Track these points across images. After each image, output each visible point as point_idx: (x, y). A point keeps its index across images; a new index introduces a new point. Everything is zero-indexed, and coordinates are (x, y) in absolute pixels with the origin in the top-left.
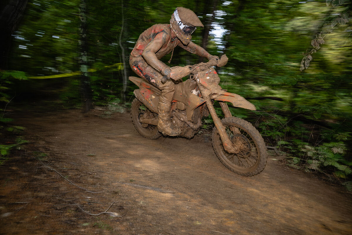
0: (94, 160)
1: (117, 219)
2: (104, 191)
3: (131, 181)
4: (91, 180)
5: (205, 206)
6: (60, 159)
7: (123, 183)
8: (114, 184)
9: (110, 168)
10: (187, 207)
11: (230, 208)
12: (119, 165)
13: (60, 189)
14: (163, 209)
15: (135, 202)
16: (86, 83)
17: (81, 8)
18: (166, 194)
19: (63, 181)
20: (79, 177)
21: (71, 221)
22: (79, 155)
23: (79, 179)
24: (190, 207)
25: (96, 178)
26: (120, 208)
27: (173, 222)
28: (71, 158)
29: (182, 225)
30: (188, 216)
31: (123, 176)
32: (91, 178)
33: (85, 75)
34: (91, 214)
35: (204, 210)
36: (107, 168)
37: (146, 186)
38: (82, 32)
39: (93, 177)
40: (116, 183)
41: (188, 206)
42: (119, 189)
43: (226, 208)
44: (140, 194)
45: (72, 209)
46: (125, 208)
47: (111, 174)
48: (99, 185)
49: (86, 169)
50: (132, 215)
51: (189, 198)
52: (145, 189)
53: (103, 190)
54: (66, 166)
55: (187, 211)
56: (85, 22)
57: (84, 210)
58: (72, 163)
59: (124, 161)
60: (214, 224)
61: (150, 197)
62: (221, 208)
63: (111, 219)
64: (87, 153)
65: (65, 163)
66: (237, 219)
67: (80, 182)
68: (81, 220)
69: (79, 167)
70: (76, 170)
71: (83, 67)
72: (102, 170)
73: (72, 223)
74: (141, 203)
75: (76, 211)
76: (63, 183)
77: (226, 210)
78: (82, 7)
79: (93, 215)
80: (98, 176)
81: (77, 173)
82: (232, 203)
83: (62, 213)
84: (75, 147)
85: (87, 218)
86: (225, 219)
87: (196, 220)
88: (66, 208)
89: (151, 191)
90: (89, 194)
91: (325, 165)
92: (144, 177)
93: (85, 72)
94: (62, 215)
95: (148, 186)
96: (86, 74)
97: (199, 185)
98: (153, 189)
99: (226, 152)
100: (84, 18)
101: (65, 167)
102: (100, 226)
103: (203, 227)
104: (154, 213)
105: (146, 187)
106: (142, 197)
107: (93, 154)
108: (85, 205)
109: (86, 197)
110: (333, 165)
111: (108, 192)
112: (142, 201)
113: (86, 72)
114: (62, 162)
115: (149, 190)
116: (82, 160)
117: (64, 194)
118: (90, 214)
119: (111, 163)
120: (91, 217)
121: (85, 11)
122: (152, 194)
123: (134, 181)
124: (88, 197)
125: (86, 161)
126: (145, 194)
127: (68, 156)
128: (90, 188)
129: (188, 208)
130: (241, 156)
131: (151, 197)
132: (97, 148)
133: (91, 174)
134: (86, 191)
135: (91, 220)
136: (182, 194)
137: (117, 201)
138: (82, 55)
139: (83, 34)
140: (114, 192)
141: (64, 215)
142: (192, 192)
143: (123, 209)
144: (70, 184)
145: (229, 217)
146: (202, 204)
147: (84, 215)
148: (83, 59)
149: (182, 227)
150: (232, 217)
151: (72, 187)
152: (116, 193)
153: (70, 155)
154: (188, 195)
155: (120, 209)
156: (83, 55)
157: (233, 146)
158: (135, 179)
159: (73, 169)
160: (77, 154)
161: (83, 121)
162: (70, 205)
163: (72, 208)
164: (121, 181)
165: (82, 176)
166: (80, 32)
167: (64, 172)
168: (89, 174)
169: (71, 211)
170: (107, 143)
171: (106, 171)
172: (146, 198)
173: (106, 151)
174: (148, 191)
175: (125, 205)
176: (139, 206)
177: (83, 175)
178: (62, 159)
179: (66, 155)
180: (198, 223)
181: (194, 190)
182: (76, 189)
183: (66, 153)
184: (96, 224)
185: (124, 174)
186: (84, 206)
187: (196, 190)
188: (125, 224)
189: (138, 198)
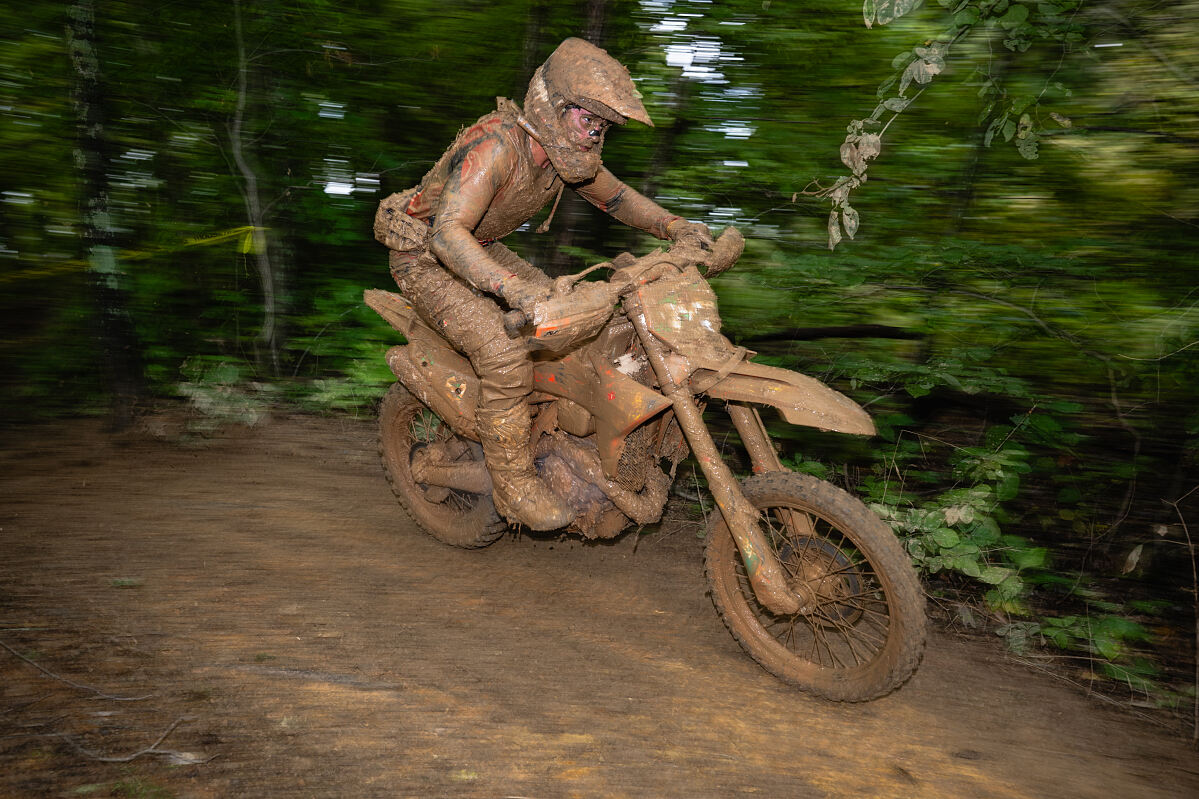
0: (135, 598)
1: (192, 772)
2: (157, 694)
3: (260, 659)
4: (115, 662)
5: (503, 724)
6: (11, 600)
7: (229, 665)
8: (198, 671)
9: (189, 620)
10: (439, 730)
11: (585, 726)
12: (223, 611)
13: (8, 693)
14: (356, 740)
15: (262, 722)
16: (113, 316)
17: (75, 20)
18: (375, 693)
19: (18, 668)
20: (76, 652)
21: (39, 781)
22: (82, 582)
23: (77, 659)
24: (449, 731)
25: (136, 655)
26: (207, 740)
27: (383, 777)
28: (51, 595)
29: (411, 784)
30: (435, 756)
31: (229, 644)
32: (117, 654)
33: (109, 283)
34: (105, 759)
35: (496, 737)
36: (179, 620)
37: (308, 670)
38: (84, 116)
39: (126, 653)
40: (206, 669)
41: (441, 727)
42: (214, 684)
43: (573, 728)
44: (283, 696)
45: (45, 748)
46: (223, 739)
47: (192, 642)
48: (144, 677)
49: (102, 628)
50: (244, 759)
51: (451, 702)
52: (303, 681)
53: (155, 689)
54: (30, 622)
55: (435, 744)
56: (94, 76)
57: (82, 747)
58: (54, 611)
59: (243, 596)
60: (521, 777)
61: (317, 704)
62: (554, 730)
63: (172, 772)
64: (109, 576)
65: (27, 613)
66: (601, 759)
67: (76, 671)
68: (72, 778)
69: (77, 624)
70: (67, 631)
71: (100, 253)
72: (159, 628)
73: (44, 787)
74: (283, 724)
75: (58, 751)
76: (18, 674)
77: (572, 733)
78: (81, 17)
79: (114, 762)
80: (144, 649)
81: (67, 642)
82: (596, 713)
83: (10, 761)
84: (69, 559)
85: (92, 769)
86: (558, 763)
87: (461, 768)
88: (24, 746)
89: (325, 688)
90: (105, 703)
91: (934, 569)
92: (309, 644)
93: (109, 274)
94: (9, 767)
95: (315, 670)
96: (112, 281)
97: (494, 659)
98: (334, 680)
99: (764, 611)
100: (87, 60)
101: (27, 624)
102: (133, 792)
103: (479, 788)
104: (320, 752)
105: (306, 676)
106: (291, 706)
107: (135, 581)
108: (87, 736)
109: (94, 714)
110: (958, 567)
111: (173, 694)
112: (285, 719)
113: (112, 271)
114: (17, 608)
115: (317, 684)
116: (92, 601)
117: (21, 709)
118: (101, 759)
119: (196, 604)
120: (106, 768)
121: (90, 31)
122: (325, 695)
123: (270, 658)
124: (100, 713)
125: (104, 605)
126: (302, 695)
127: (41, 588)
128: (112, 685)
129: (440, 735)
130: (824, 623)
131: (320, 706)
132: (149, 556)
133: (117, 644)
134: (95, 694)
135: (104, 776)
136: (432, 692)
137: (199, 720)
138: (91, 208)
139: (91, 124)
140: (192, 692)
141: (17, 768)
142: (466, 683)
143: (218, 742)
144: (43, 676)
145: (576, 754)
146: (493, 720)
147: (83, 762)
148: (96, 222)
149: (409, 789)
150: (586, 756)
151: (47, 686)
152: (200, 696)
153: (48, 585)
154: (451, 693)
155: (207, 743)
156: (95, 208)
157: (792, 586)
158: (273, 651)
159: (57, 631)
160: (74, 582)
161: (110, 462)
162: (38, 736)
163: (46, 744)
164: (223, 659)
165: (85, 652)
166: (78, 118)
167: (23, 641)
168: (112, 642)
169: (39, 754)
170: (189, 538)
171: (175, 632)
172: (303, 708)
173: (182, 567)
174: (314, 687)
175: (224, 732)
176: (275, 732)
177: (89, 646)
178: (19, 599)
179: (33, 585)
180: (465, 776)
181: (473, 677)
182: (64, 689)
183: (33, 581)
184: (118, 786)
185: (235, 639)
186: (84, 739)
187: (480, 677)
188: (216, 783)
189: (275, 709)
